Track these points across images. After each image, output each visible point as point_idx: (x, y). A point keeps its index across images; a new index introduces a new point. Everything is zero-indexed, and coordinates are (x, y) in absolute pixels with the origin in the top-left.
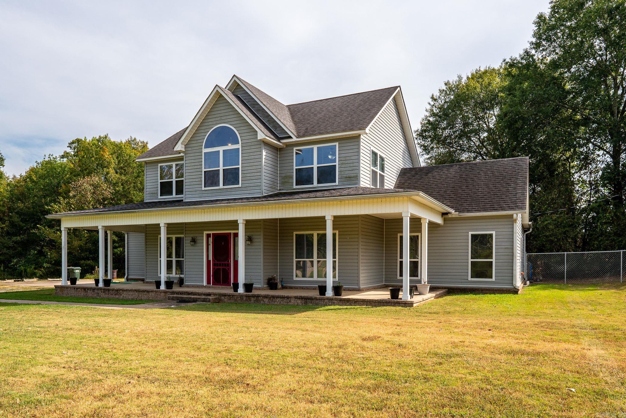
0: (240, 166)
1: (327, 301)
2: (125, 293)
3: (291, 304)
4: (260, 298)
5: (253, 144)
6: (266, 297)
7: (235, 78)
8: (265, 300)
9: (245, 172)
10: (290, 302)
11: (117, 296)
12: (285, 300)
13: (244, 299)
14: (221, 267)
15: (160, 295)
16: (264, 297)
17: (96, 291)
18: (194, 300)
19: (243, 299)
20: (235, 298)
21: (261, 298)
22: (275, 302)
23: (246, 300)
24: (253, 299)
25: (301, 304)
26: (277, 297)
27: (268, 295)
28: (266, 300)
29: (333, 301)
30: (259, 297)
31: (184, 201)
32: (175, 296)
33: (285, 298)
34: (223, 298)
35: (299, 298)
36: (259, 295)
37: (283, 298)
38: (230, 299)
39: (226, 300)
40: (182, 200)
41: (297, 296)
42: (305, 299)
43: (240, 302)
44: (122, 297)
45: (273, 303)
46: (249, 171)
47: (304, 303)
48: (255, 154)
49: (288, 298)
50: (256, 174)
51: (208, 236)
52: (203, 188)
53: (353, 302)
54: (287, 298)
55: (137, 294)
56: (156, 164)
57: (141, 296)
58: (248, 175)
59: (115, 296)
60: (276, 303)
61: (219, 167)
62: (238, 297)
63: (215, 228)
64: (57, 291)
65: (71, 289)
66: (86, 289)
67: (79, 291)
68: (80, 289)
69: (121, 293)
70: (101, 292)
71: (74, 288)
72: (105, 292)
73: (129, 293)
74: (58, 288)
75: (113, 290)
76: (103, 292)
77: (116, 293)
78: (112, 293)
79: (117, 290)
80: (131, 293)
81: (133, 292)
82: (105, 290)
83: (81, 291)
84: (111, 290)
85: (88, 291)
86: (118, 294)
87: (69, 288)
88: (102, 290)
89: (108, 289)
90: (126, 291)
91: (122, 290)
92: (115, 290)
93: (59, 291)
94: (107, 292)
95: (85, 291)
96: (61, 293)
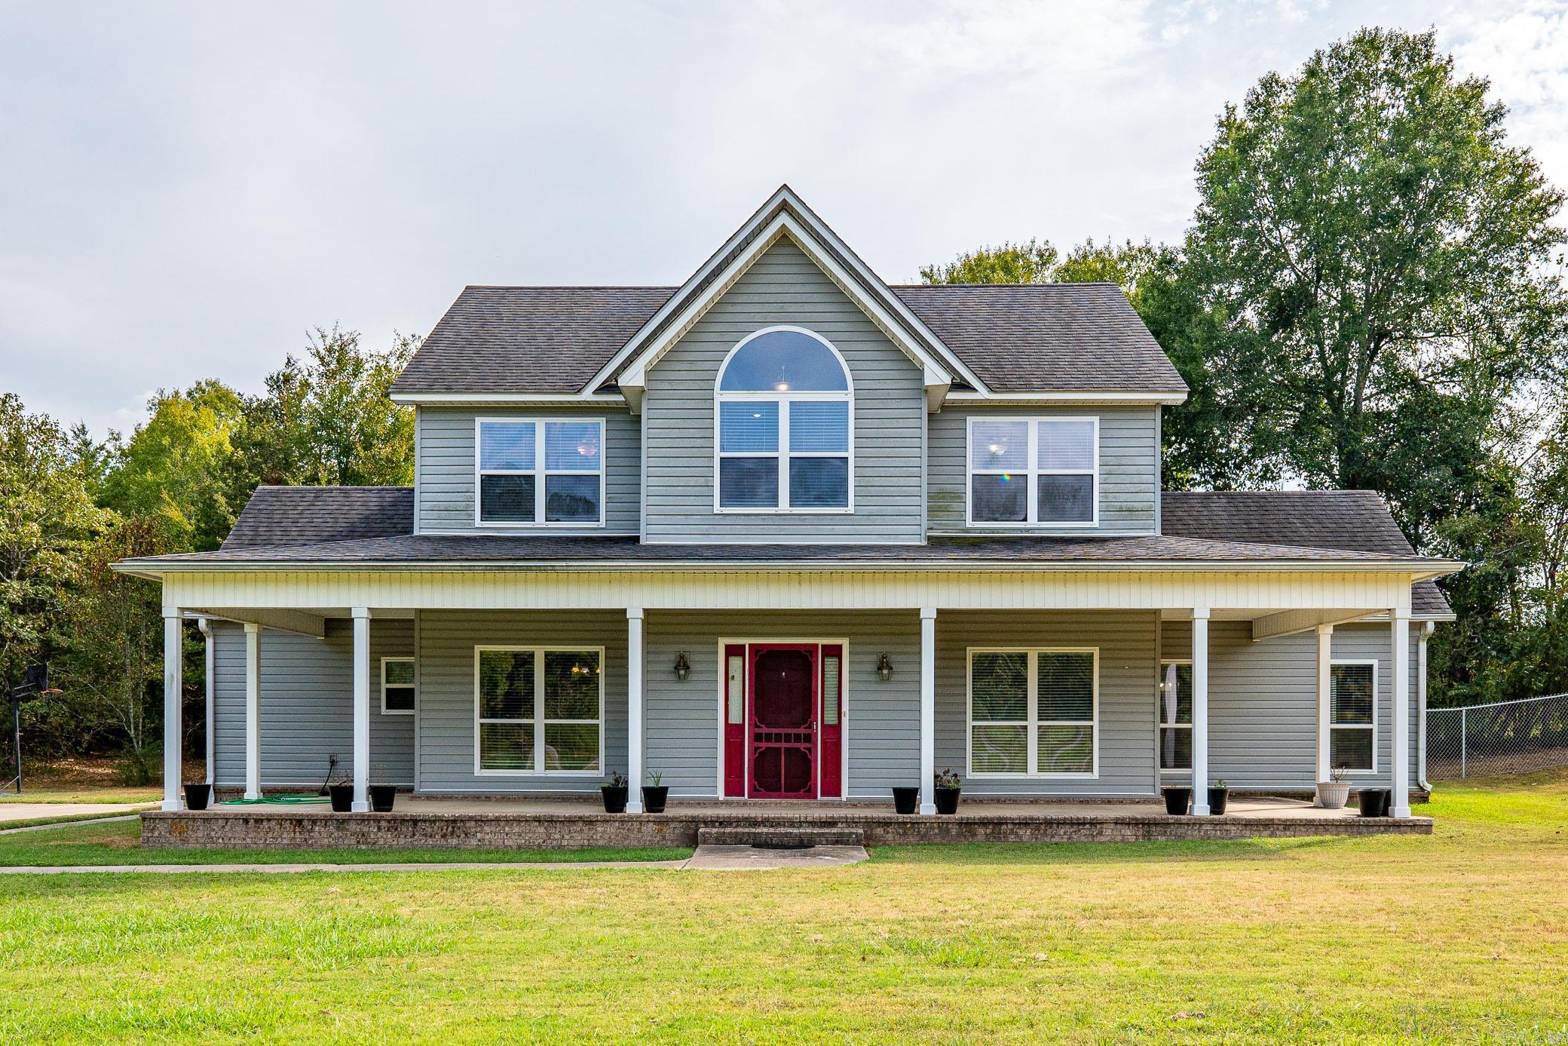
0: (850, 454)
1: (1209, 827)
2: (487, 829)
3: (1102, 839)
4: (1004, 827)
5: (894, 394)
6: (1026, 824)
7: (785, 195)
8: (1021, 832)
9: (868, 472)
10: (1100, 833)
11: (453, 841)
12: (1085, 830)
13: (954, 832)
14: (783, 745)
15: (639, 830)
16: (1019, 824)
18: (802, 841)
19: (948, 831)
20: (923, 831)
21: (1010, 826)
22: (1052, 836)
23: (959, 835)
24: (981, 831)
25: (1132, 839)
26: (1058, 824)
27: (1032, 819)
28: (1026, 833)
29: (1225, 827)
30: (1001, 824)
31: (643, 542)
32: (728, 830)
33: (1084, 824)
34: (879, 831)
35: (1129, 824)
36: (1002, 819)
37: (1079, 824)
38: (905, 834)
39: (890, 837)
40: (637, 539)
41: (1123, 819)
42: (1144, 824)
43: (938, 840)
44: (474, 842)
45: (1047, 839)
46: (882, 472)
47: (1144, 836)
48: (901, 423)
49: (1093, 823)
50: (902, 481)
51: (732, 651)
52: (717, 509)
53: (1281, 827)
54: (1091, 824)
55: (542, 830)
56: (467, 417)
57: (557, 836)
58: (877, 481)
59: (442, 842)
60: (1056, 839)
61: (777, 450)
62: (932, 828)
63: (758, 629)
64: (156, 834)
65: (226, 823)
66: (305, 823)
67: (269, 828)
68: (273, 823)
69: (470, 828)
70: (379, 829)
71: (241, 821)
72: (396, 829)
73: (507, 829)
74: (157, 821)
75: (434, 821)
76: (388, 830)
77: (450, 829)
78: (429, 830)
79: (454, 821)
80: (516, 830)
81: (522, 824)
82: (395, 823)
83: (277, 828)
84: (425, 821)
85: (317, 828)
86: (458, 832)
87: (220, 821)
88: (383, 824)
89: (411, 820)
90: (494, 823)
91: (476, 821)
92: (446, 821)
93: (163, 833)
94: (406, 829)
95: (297, 829)
96: (172, 840)
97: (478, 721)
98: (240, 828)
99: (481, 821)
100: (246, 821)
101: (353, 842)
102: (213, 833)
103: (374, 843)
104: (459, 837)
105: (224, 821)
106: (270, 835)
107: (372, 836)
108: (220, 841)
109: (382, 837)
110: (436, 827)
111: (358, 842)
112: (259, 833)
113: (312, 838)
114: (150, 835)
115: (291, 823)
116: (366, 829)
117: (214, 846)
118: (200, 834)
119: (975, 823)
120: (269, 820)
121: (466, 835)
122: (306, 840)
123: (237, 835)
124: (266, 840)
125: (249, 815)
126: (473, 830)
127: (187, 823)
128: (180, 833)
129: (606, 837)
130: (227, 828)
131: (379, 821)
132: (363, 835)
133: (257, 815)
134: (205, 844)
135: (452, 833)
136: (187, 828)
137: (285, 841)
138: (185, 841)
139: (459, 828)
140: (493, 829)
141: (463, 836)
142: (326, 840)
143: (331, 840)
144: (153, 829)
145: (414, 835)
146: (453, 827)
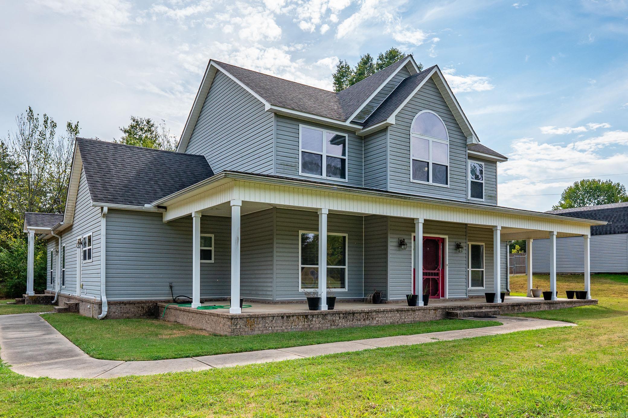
2: (380, 316)
4: (521, 306)
8: (525, 308)
11: (368, 322)
14: (431, 277)
17: (329, 317)
21: (522, 306)
24: (516, 308)
30: (520, 305)
33: (537, 304)
44: (375, 322)
52: (411, 180)
59: (363, 323)
61: (428, 159)
62: (505, 308)
64: (238, 327)
65: (273, 318)
66: (309, 317)
67: (293, 320)
68: (295, 317)
69: (374, 315)
70: (340, 318)
71: (280, 317)
72: (346, 318)
73: (387, 315)
74: (239, 320)
75: (361, 313)
76: (343, 318)
77: (367, 316)
78: (359, 317)
79: (368, 313)
80: (390, 315)
81: (392, 313)
82: (346, 315)
83: (297, 320)
84: (357, 313)
85: (314, 319)
86: (369, 317)
87: (270, 318)
88: (341, 315)
89: (352, 313)
90: (382, 313)
91: (376, 312)
92: (365, 313)
93: (242, 326)
94: (350, 317)
95: (306, 320)
96: (246, 330)
97: (300, 266)
98: (280, 321)
99: (378, 312)
100: (283, 317)
101: (329, 325)
102: (267, 325)
103: (338, 325)
104: (370, 320)
105: (272, 318)
106: (294, 324)
107: (337, 322)
108: (270, 328)
109: (341, 322)
110: (361, 316)
111: (331, 325)
112: (288, 323)
113: (312, 324)
114: (235, 327)
115: (303, 317)
116: (334, 319)
117: (268, 331)
118: (260, 326)
119: (515, 305)
120: (293, 316)
121: (372, 319)
122: (309, 325)
123: (278, 325)
124: (292, 327)
125: (285, 314)
126: (375, 316)
127: (254, 319)
128: (250, 326)
129: (419, 316)
130: (274, 321)
131: (339, 314)
132: (333, 321)
133: (288, 314)
134: (263, 331)
135: (367, 318)
136: (254, 323)
137: (300, 327)
138: (253, 330)
139: (370, 316)
140: (382, 315)
141: (371, 319)
142: (318, 325)
143: (320, 325)
144: (237, 324)
145: (353, 320)
146: (368, 316)
